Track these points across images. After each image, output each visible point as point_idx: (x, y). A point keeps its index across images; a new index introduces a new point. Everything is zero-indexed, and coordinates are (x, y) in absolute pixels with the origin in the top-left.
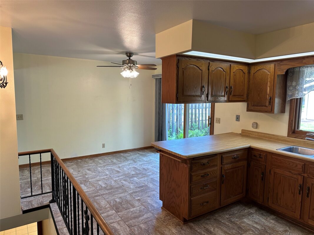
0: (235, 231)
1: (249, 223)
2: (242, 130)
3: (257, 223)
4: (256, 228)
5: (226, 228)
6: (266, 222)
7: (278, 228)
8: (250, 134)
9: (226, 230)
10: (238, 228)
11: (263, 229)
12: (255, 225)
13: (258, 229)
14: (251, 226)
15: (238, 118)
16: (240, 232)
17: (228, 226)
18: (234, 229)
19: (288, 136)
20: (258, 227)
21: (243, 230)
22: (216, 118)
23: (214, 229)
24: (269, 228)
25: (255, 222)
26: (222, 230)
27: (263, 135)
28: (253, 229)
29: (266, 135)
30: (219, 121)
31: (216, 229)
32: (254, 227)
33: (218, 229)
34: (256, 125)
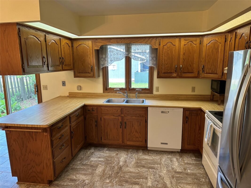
0: (90, 170)
1: (95, 160)
2: (69, 93)
3: (100, 158)
4: (101, 161)
5: (83, 171)
6: (104, 154)
7: (113, 155)
8: (77, 95)
9: (84, 172)
10: (91, 167)
11: (105, 159)
12: (100, 159)
13: (102, 161)
14: (98, 161)
15: (64, 84)
16: (94, 169)
17: (84, 169)
18: (89, 169)
19: (104, 92)
20: (102, 160)
21: (95, 166)
22: (43, 86)
23: (76, 176)
24: (108, 157)
25: (98, 157)
26: (81, 174)
27: (86, 94)
28: (100, 163)
29: (89, 94)
30: (46, 88)
31: (78, 176)
32: (99, 161)
33: (78, 174)
34: (80, 88)
